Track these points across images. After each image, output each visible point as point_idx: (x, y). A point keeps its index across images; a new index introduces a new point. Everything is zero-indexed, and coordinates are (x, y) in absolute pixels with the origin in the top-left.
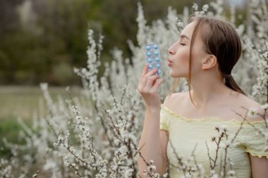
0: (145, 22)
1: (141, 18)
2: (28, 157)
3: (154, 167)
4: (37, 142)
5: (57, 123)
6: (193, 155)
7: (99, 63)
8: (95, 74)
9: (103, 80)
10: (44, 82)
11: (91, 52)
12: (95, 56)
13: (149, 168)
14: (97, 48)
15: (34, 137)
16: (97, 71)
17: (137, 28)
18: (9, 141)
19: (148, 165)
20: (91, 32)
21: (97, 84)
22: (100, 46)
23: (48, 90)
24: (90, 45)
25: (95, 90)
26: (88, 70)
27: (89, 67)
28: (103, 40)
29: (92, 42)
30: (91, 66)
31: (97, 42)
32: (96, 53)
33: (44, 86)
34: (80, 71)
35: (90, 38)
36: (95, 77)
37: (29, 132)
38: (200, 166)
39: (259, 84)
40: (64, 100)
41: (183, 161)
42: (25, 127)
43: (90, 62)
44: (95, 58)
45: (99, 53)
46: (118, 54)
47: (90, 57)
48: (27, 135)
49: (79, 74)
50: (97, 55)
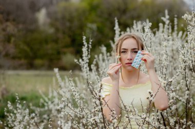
0: (119, 30)
1: (117, 27)
2: (45, 116)
3: (114, 112)
4: (51, 106)
5: (64, 92)
6: (132, 104)
7: (89, 56)
8: (87, 63)
9: (92, 66)
10: (56, 67)
11: (84, 49)
12: (87, 52)
13: (112, 112)
14: (88, 47)
15: (50, 103)
16: (88, 61)
17: (115, 34)
18: (33, 105)
19: (112, 111)
20: (84, 38)
21: (88, 69)
22: (90, 46)
23: (59, 72)
24: (84, 45)
25: (87, 72)
26: (83, 60)
27: (83, 58)
28: (92, 42)
29: (85, 43)
30: (84, 58)
31: (88, 43)
32: (88, 50)
33: (56, 70)
34: (78, 61)
35: (84, 41)
36: (87, 64)
37: (46, 99)
38: (136, 109)
39: (180, 69)
40: (68, 78)
41: (126, 107)
42: (44, 96)
43: (84, 55)
44: (87, 53)
45: (89, 50)
46: (104, 49)
47: (84, 52)
48: (45, 101)
49: (77, 62)
50: (88, 51)
